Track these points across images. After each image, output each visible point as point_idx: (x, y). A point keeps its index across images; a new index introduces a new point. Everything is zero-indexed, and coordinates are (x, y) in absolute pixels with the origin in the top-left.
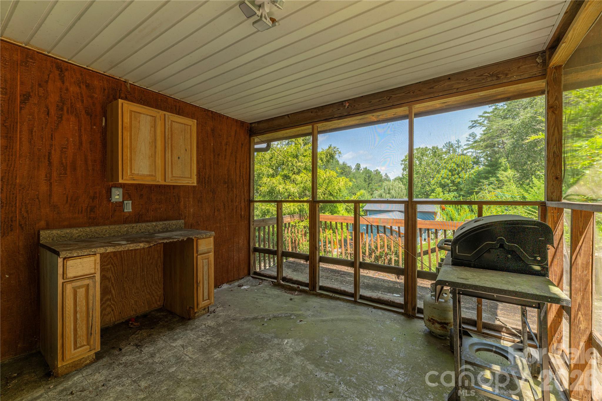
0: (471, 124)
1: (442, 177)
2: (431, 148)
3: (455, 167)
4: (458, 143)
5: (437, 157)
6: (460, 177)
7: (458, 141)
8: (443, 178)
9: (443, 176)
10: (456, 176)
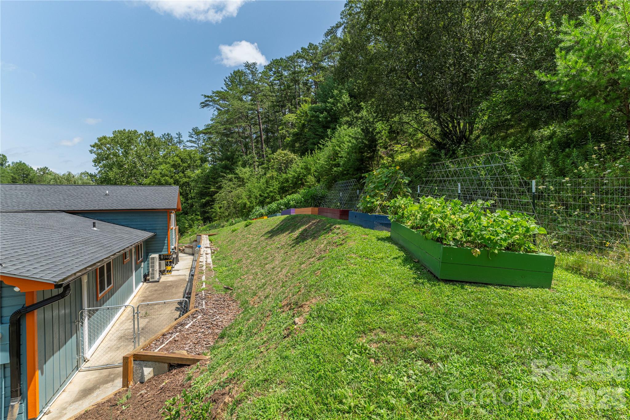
0: (203, 99)
1: (161, 173)
2: (143, 133)
3: (180, 161)
4: (179, 137)
5: (152, 147)
6: (185, 176)
7: (179, 135)
8: (163, 175)
9: (163, 172)
10: (181, 174)
